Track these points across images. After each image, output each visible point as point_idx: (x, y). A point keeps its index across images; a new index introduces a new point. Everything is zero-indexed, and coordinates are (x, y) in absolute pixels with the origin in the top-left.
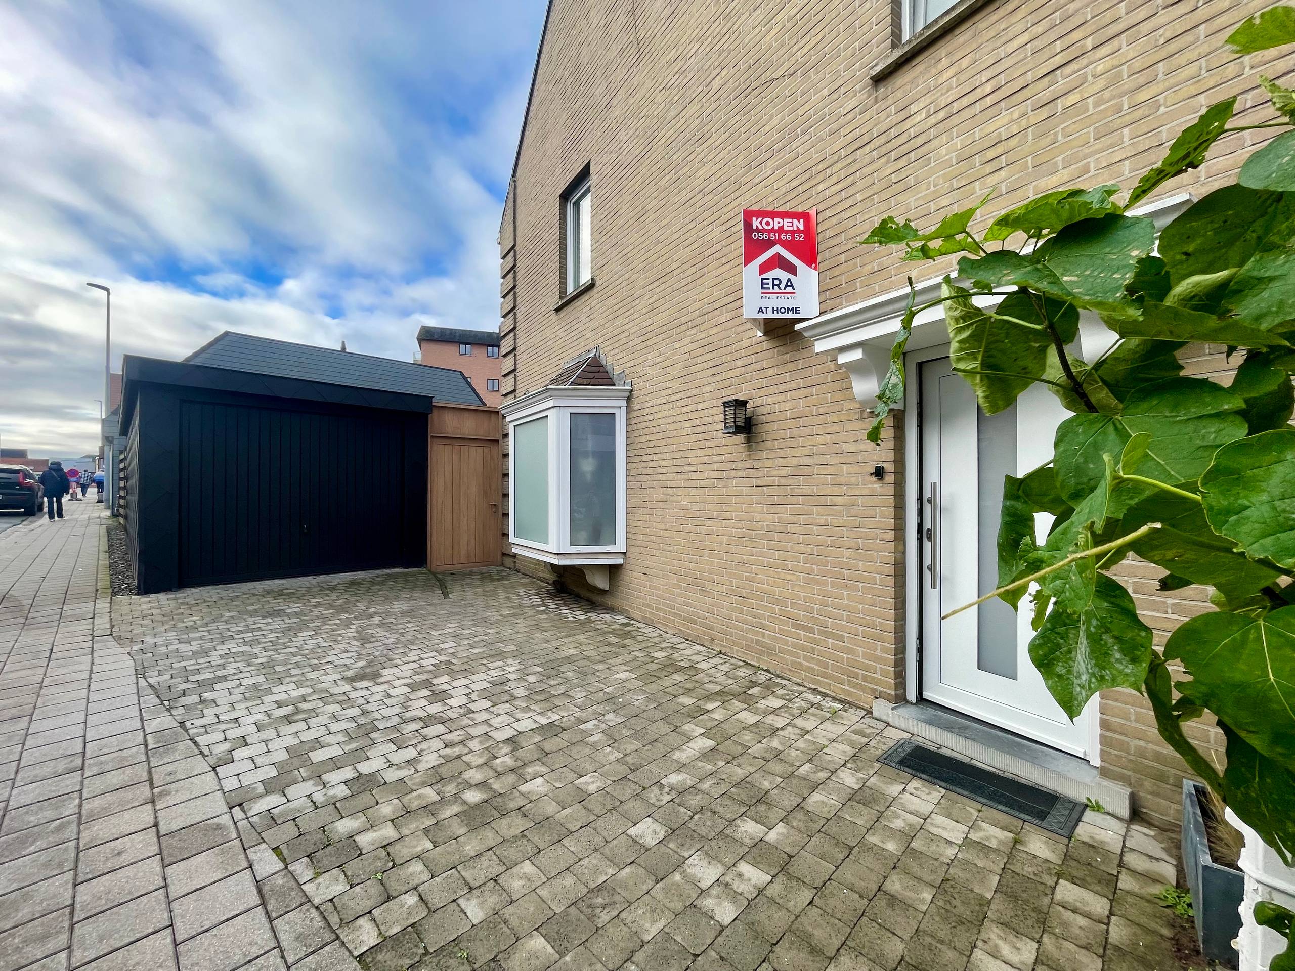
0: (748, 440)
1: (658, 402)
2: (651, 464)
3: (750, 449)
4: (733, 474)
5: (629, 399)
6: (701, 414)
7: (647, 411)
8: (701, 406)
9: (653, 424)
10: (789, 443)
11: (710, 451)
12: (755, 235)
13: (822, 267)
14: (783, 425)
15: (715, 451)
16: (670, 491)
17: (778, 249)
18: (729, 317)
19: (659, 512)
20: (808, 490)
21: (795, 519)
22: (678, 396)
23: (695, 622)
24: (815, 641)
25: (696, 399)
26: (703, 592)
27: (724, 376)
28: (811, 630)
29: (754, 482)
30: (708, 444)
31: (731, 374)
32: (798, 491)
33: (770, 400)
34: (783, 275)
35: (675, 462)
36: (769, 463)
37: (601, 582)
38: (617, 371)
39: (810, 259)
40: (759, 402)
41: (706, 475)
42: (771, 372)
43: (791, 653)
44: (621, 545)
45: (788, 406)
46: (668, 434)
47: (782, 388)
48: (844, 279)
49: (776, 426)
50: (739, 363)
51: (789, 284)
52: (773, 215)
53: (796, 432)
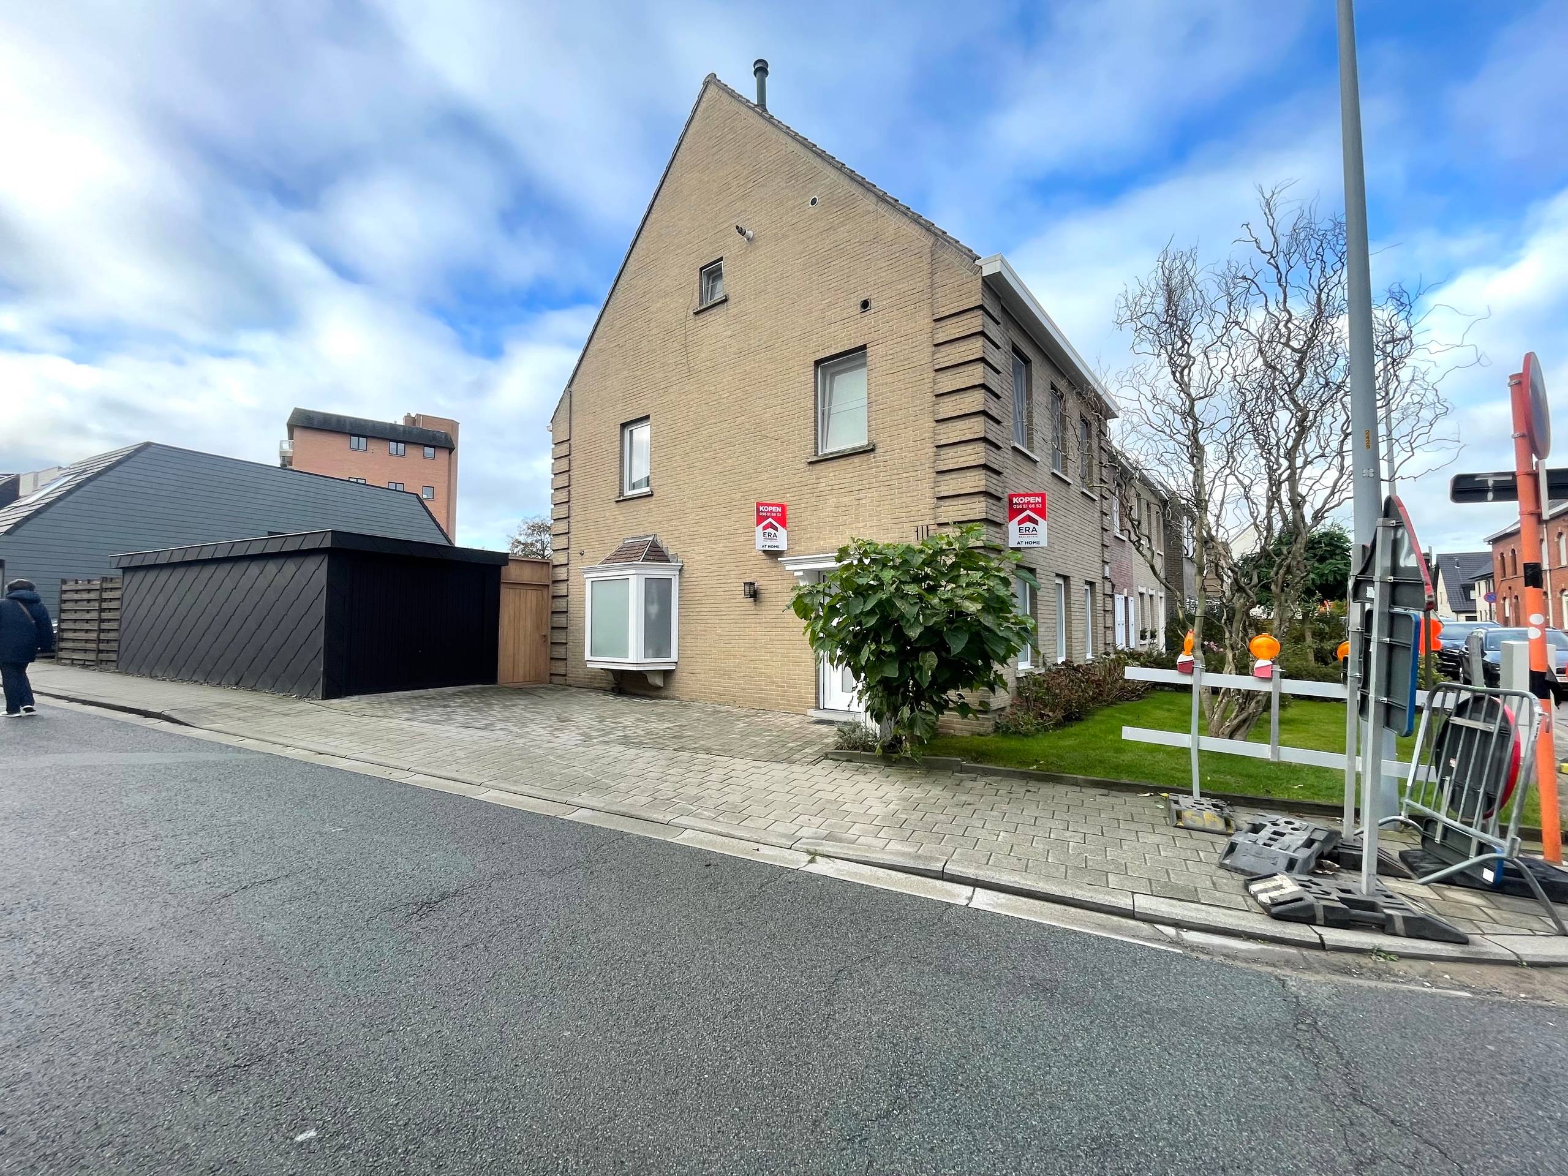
0: (755, 601)
1: (702, 575)
2: (697, 610)
3: (756, 605)
4: (747, 617)
5: (680, 571)
6: (729, 585)
7: (694, 579)
8: (729, 581)
9: (699, 587)
10: (774, 604)
11: (735, 605)
12: (761, 514)
13: (789, 529)
14: (771, 595)
15: (737, 605)
16: (709, 625)
17: (770, 520)
18: (745, 539)
19: (702, 637)
20: (782, 625)
21: (777, 638)
22: (716, 574)
23: (725, 695)
24: (785, 691)
25: (727, 577)
26: (730, 678)
27: (741, 568)
28: (784, 687)
29: (758, 621)
30: (733, 601)
31: (746, 567)
32: (778, 625)
33: (766, 583)
34: (772, 531)
35: (713, 609)
36: (765, 612)
37: (659, 681)
38: (671, 552)
39: (784, 525)
40: (761, 583)
41: (732, 617)
42: (766, 570)
43: (775, 699)
44: (674, 657)
45: (774, 587)
46: (708, 594)
47: (771, 578)
48: (797, 537)
49: (768, 595)
50: (750, 563)
51: (775, 535)
52: (768, 505)
53: (778, 599)
